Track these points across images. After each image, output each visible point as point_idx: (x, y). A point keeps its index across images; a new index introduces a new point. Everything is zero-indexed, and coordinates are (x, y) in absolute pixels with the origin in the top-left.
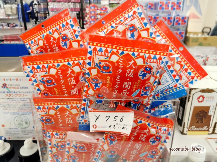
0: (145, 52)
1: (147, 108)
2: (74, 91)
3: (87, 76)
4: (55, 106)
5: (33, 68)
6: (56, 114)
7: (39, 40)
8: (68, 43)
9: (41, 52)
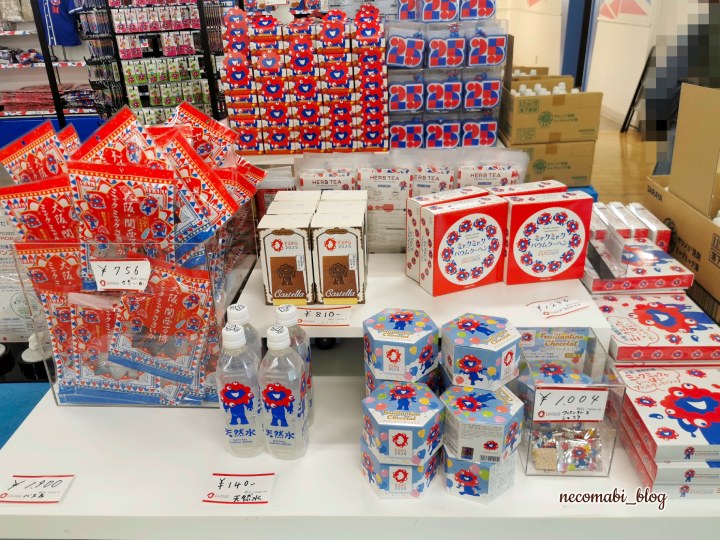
0: (143, 181)
1: (172, 256)
2: (67, 233)
3: (77, 212)
4: (45, 255)
5: (9, 203)
6: (47, 266)
7: (21, 161)
8: (56, 166)
9: (26, 178)
